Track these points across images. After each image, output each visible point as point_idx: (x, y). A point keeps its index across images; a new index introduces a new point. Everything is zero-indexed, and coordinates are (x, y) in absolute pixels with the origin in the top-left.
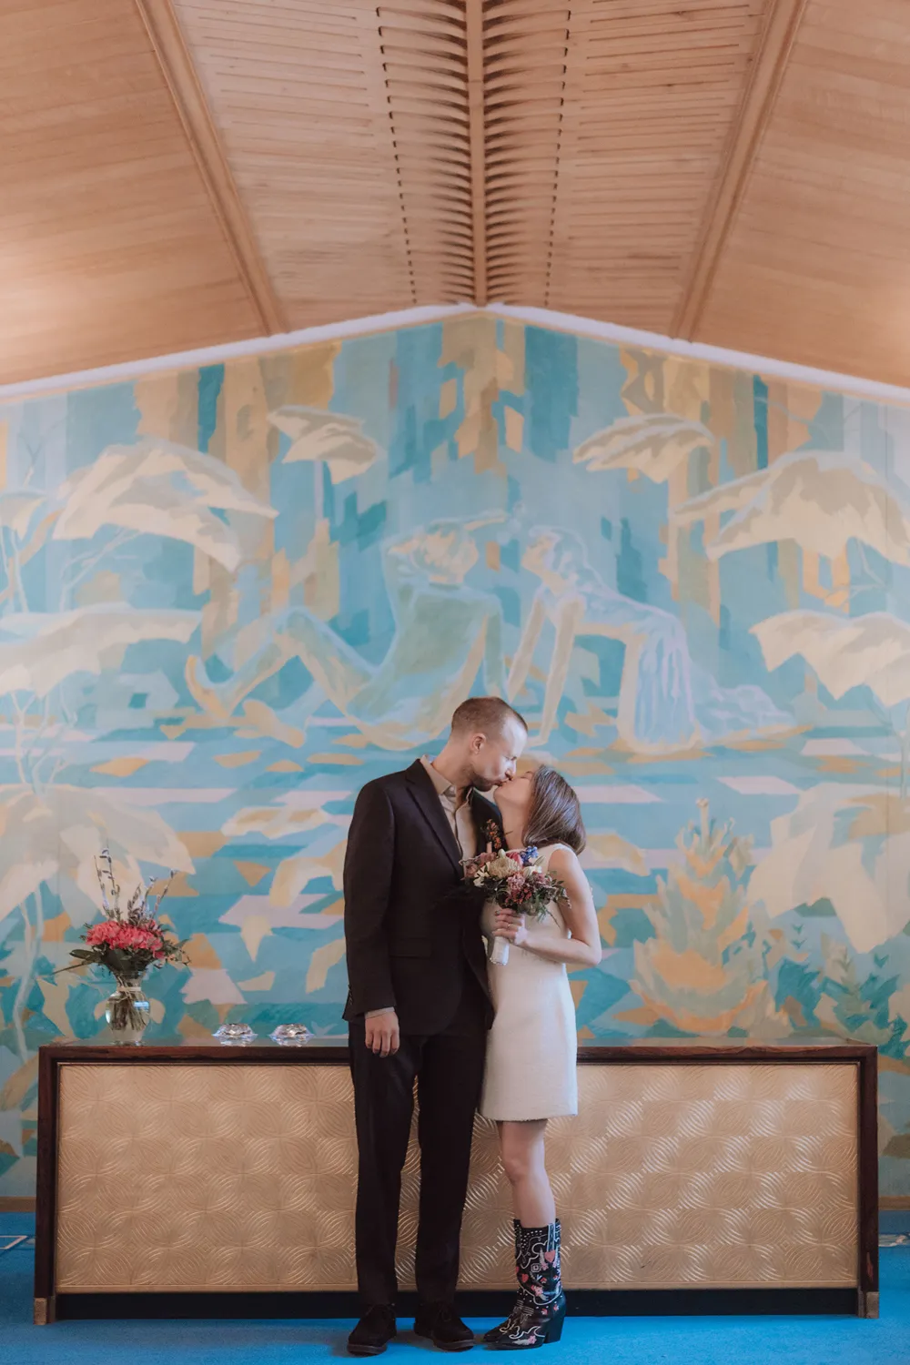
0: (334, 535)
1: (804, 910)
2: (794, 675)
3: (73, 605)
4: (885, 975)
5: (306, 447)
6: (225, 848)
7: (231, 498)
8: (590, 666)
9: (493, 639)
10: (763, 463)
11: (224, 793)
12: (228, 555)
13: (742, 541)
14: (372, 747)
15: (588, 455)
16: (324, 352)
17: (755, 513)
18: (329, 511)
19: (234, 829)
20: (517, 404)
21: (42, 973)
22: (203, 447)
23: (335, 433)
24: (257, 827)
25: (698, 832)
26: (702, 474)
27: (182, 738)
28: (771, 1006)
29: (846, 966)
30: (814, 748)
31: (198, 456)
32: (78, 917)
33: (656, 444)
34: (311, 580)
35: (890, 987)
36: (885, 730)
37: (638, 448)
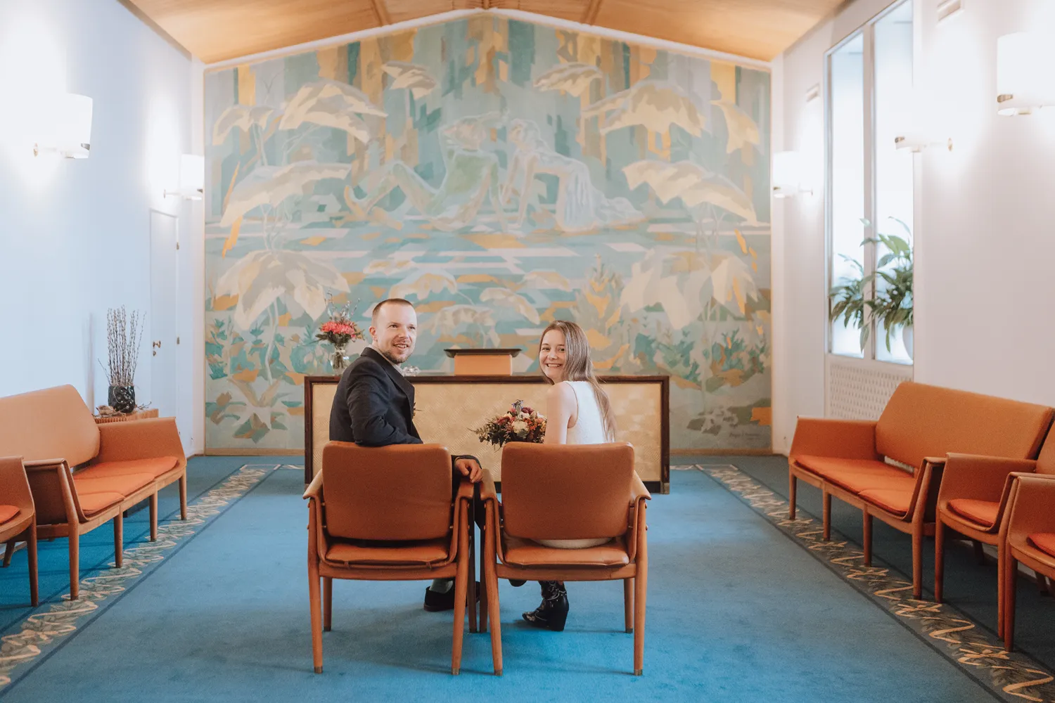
0: (415, 125)
1: (648, 309)
2: (644, 192)
3: (289, 162)
4: (688, 340)
5: (401, 81)
6: (365, 280)
7: (363, 108)
8: (542, 189)
9: (494, 175)
10: (628, 86)
11: (365, 253)
12: (364, 136)
13: (617, 125)
14: (435, 230)
15: (540, 84)
16: (409, 34)
17: (624, 111)
18: (413, 114)
19: (369, 271)
20: (505, 59)
21: (278, 341)
22: (351, 83)
23: (414, 74)
24: (380, 269)
25: (596, 270)
26: (597, 93)
27: (343, 227)
28: (632, 356)
29: (668, 337)
30: (653, 229)
31: (348, 87)
32: (296, 315)
33: (574, 77)
34: (404, 148)
35: (691, 346)
36: (688, 220)
37: (566, 80)
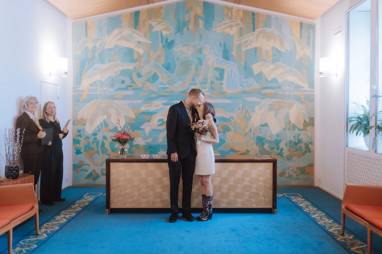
0: (163, 47)
1: (262, 125)
2: (260, 76)
3: (109, 62)
4: (279, 139)
5: (157, 28)
6: (142, 112)
7: (141, 39)
8: (217, 74)
9: (197, 68)
10: (254, 30)
11: (141, 101)
12: (141, 51)
13: (249, 47)
14: (171, 91)
15: (216, 29)
16: (161, 8)
17: (252, 41)
18: (162, 42)
19: (143, 109)
20: (202, 20)
21: (104, 138)
22: (136, 29)
23: (163, 25)
24: (148, 108)
25: (240, 109)
26: (241, 33)
27: (132, 90)
28: (255, 145)
29: (271, 137)
30: (265, 91)
31: (135, 30)
32: (111, 127)
33: (231, 26)
34: (158, 56)
35: (280, 141)
36: (279, 87)
37: (227, 27)
